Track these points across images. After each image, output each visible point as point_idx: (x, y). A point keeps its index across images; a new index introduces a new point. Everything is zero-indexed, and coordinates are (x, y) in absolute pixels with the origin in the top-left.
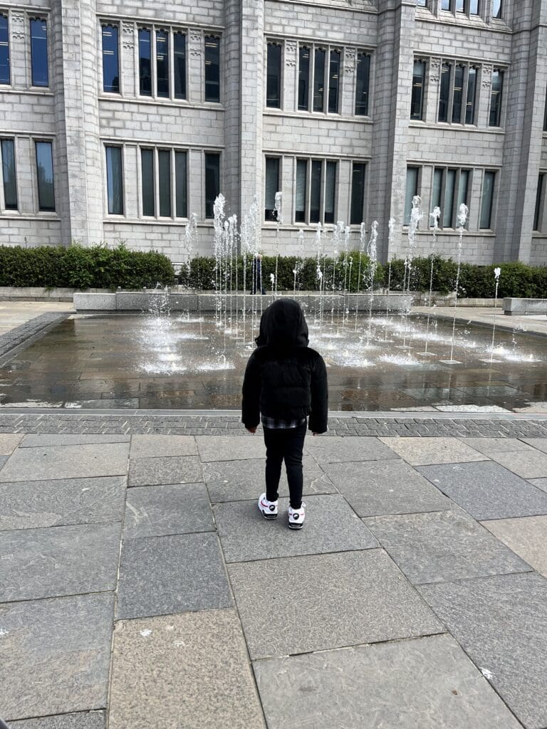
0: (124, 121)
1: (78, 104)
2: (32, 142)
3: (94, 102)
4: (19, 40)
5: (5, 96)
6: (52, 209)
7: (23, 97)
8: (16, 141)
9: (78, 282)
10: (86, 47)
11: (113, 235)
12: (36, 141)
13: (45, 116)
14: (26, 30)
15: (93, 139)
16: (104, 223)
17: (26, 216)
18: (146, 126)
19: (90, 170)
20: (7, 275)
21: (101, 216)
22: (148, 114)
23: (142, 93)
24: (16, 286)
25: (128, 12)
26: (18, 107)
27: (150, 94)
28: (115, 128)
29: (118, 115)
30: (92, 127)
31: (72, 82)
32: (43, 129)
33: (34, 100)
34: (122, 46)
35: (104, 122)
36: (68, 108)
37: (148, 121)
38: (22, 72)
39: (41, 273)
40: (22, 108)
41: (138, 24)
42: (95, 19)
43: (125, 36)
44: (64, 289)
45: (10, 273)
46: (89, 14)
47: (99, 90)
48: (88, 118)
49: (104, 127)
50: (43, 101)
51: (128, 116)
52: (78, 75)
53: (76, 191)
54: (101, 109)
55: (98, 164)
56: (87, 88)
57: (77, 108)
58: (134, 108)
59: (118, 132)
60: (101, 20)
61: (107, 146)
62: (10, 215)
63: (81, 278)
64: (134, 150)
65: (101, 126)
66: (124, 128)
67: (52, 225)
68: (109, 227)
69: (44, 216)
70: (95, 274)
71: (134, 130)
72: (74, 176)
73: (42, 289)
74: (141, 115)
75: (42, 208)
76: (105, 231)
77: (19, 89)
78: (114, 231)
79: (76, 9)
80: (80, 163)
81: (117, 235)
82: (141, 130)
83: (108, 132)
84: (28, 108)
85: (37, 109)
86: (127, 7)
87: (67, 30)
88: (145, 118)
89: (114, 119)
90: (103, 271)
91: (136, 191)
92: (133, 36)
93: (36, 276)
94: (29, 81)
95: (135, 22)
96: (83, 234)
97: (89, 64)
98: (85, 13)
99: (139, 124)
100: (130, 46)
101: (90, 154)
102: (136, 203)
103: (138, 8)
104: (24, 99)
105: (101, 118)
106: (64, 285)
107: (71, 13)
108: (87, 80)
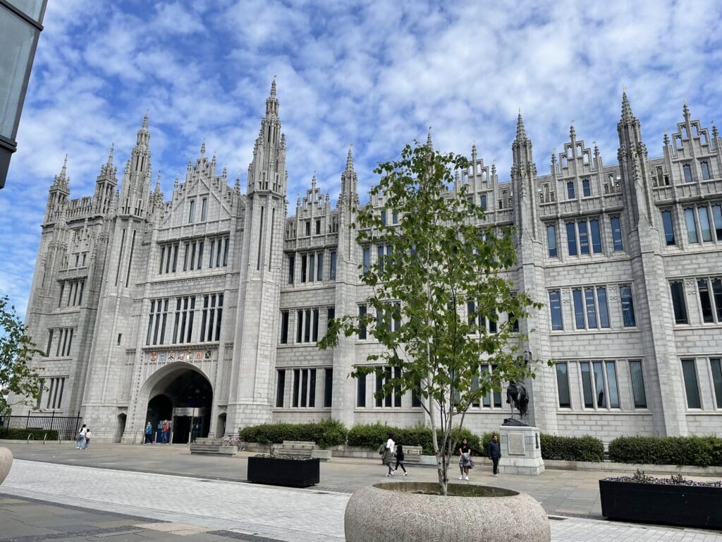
0: (695, 342)
1: (664, 336)
2: (627, 362)
3: (671, 332)
4: (614, 301)
5: (608, 335)
6: (645, 406)
7: (619, 335)
8: (617, 362)
9: (701, 461)
10: (663, 300)
11: (695, 424)
12: (630, 361)
13: (636, 345)
14: (618, 295)
15: (674, 357)
16: (687, 415)
17: (626, 412)
18: (712, 343)
19: (674, 378)
20: (652, 456)
21: (684, 410)
22: (713, 335)
23: (706, 321)
24: (657, 464)
25: (689, 273)
26: (617, 341)
27: (712, 321)
28: (688, 347)
29: (689, 338)
30: (672, 349)
31: (658, 323)
32: (635, 353)
33: (628, 335)
34: (687, 294)
35: (679, 344)
36: (657, 340)
37: (713, 340)
38: (618, 319)
39: (674, 455)
40: (621, 341)
41: (697, 278)
42: (665, 280)
43: (688, 287)
44: (690, 467)
45: (653, 455)
46: (662, 279)
47: (673, 324)
48: (669, 344)
49: (680, 347)
50: (634, 335)
51: (696, 338)
52: (661, 318)
53: (667, 394)
54: (676, 336)
55: (678, 373)
56: (666, 325)
57: (662, 339)
58: (702, 332)
59: (691, 350)
60: (669, 281)
61: (683, 361)
62: (615, 412)
63: (704, 458)
64: (704, 360)
65: (677, 347)
66: (695, 346)
67: (646, 418)
68: (691, 418)
69: (639, 412)
70: (713, 455)
71: (703, 347)
72: (665, 384)
73: (675, 466)
74: (708, 337)
75: (637, 406)
76: (687, 421)
77: (616, 330)
78: (695, 421)
79: (655, 279)
80: (668, 374)
81: (698, 424)
82: (709, 346)
83: (683, 351)
84: (624, 341)
85: (630, 341)
86: (687, 269)
87: (650, 292)
88: (711, 338)
89: (686, 341)
90: (719, 453)
91: (709, 390)
92: (695, 287)
93: (670, 457)
94: (622, 324)
95: (695, 278)
96: (675, 424)
97: (666, 310)
98: (659, 279)
99: (706, 342)
100: (693, 293)
101: (672, 367)
102: (711, 399)
103: (696, 269)
104: (620, 335)
105: (676, 342)
106: (690, 464)
107: (652, 282)
108: (666, 320)
